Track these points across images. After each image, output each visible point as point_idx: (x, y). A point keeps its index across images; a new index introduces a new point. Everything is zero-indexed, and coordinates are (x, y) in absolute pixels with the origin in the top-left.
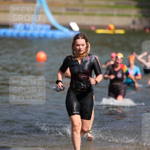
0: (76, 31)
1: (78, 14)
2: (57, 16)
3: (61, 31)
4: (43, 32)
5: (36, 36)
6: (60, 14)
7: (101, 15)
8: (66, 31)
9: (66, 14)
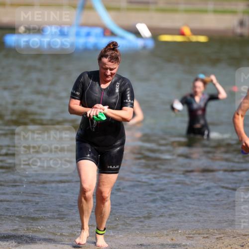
3: (122, 38)
4: (92, 40)
5: (81, 47)
8: (131, 37)
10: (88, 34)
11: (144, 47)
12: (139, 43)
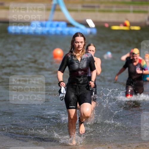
0: (92, 28)
1: (94, 11)
2: (73, 13)
3: (78, 28)
4: (60, 29)
5: (53, 33)
6: (76, 11)
7: (117, 12)
8: (83, 27)
9: (82, 11)
10: (58, 26)
11: (91, 33)
12: (88, 31)
